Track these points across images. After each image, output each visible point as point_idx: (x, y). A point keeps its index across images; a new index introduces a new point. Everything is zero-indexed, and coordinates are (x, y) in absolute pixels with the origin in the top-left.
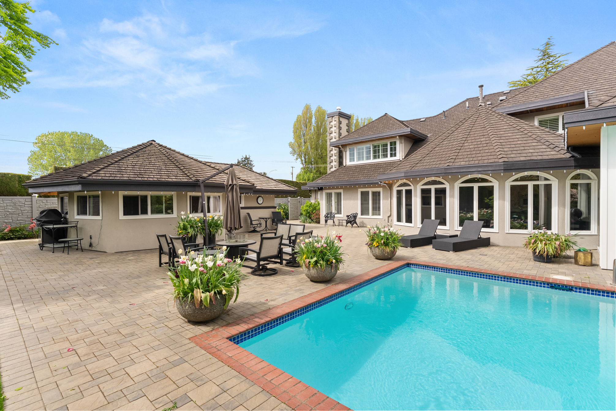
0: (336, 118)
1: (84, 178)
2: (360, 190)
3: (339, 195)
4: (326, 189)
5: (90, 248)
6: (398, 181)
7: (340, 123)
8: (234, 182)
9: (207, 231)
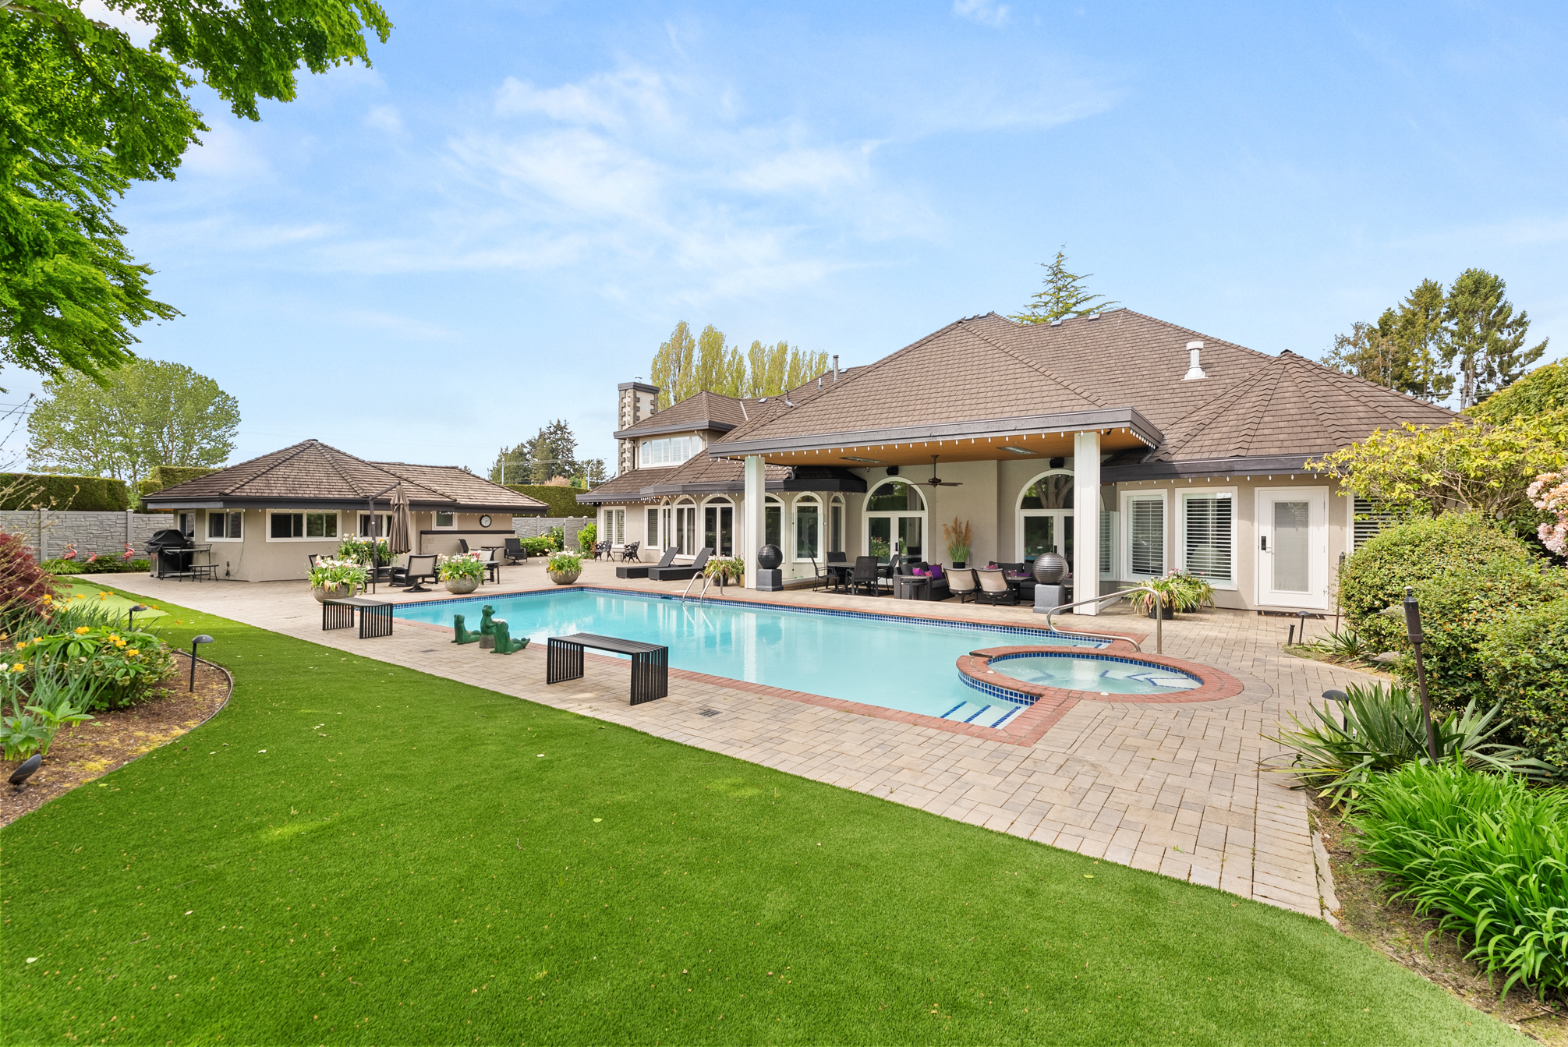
0: (630, 393)
1: (227, 494)
2: (647, 508)
3: (620, 514)
4: (605, 505)
5: (227, 578)
6: (678, 496)
7: (637, 400)
8: (401, 502)
9: (376, 557)
